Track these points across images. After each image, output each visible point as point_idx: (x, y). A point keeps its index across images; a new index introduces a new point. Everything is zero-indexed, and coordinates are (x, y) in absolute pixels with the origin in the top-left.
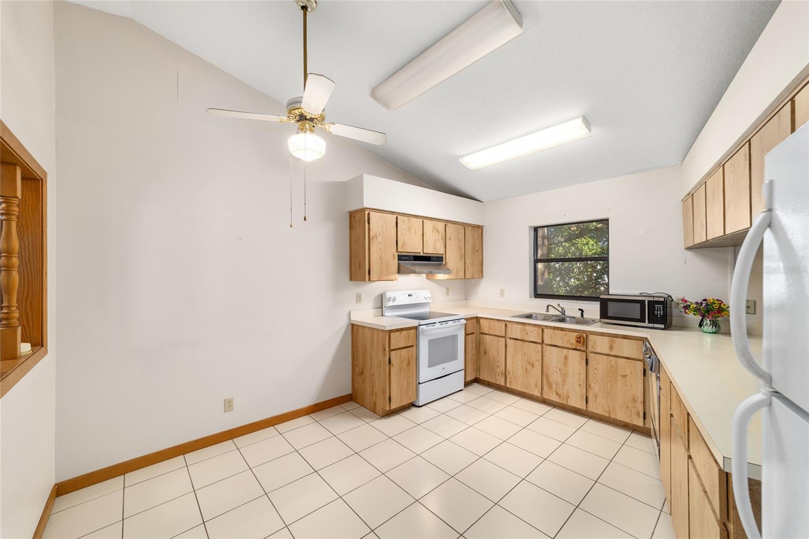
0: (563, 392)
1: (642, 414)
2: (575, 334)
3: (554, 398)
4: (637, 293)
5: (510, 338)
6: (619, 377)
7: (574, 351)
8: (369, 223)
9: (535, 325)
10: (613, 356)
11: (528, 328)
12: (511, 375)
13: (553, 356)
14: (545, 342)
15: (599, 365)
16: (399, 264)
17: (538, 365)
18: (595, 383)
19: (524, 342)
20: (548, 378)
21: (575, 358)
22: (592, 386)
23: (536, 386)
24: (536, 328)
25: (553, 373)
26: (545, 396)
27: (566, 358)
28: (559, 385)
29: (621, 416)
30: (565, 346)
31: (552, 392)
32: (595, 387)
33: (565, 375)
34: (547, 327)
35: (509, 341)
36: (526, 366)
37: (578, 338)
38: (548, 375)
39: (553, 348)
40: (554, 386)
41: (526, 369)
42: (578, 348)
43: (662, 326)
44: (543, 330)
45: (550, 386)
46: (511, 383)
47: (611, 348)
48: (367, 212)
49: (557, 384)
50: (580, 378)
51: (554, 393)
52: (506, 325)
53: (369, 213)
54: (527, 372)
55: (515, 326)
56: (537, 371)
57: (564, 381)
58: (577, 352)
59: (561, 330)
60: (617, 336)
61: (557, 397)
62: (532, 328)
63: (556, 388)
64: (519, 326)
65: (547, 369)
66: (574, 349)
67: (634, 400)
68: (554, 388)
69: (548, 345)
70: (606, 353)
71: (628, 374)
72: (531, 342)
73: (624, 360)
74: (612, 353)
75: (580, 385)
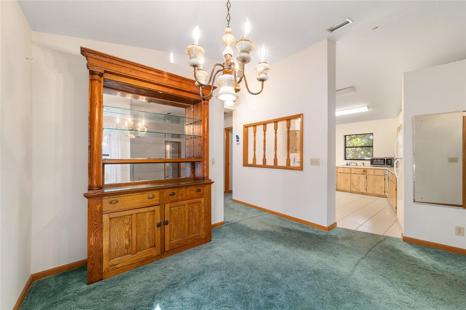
0: (358, 188)
1: (384, 191)
2: (362, 170)
3: (355, 190)
5: (339, 173)
6: (377, 181)
9: (348, 168)
10: (375, 175)
11: (346, 169)
12: (339, 185)
13: (355, 177)
14: (352, 173)
15: (371, 178)
17: (349, 180)
19: (344, 173)
20: (353, 185)
21: (363, 177)
23: (349, 187)
25: (355, 182)
26: (352, 190)
27: (359, 177)
29: (378, 193)
30: (359, 173)
32: (369, 185)
33: (359, 183)
34: (352, 168)
35: (338, 173)
36: (345, 181)
37: (364, 171)
38: (353, 183)
39: (355, 174)
40: (355, 186)
43: (390, 166)
44: (351, 169)
45: (354, 187)
46: (339, 187)
47: (374, 173)
49: (356, 186)
50: (364, 183)
51: (355, 188)
52: (337, 168)
54: (345, 183)
55: (340, 168)
56: (349, 182)
57: (359, 185)
58: (363, 175)
59: (358, 169)
60: (376, 170)
62: (347, 169)
64: (342, 168)
65: (353, 181)
67: (382, 188)
68: (355, 187)
69: (353, 174)
70: (373, 174)
71: (380, 180)
72: (347, 173)
73: (378, 176)
74: (375, 174)
75: (364, 185)
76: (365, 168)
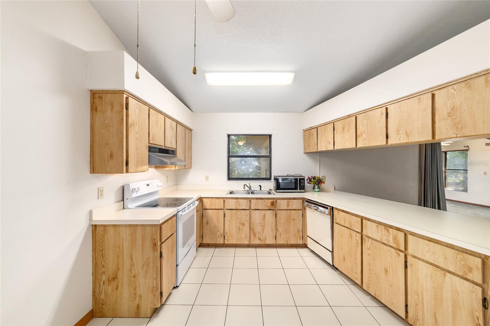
0: (263, 237)
1: (302, 237)
2: (270, 201)
3: (257, 242)
4: (285, 175)
5: (227, 209)
6: (292, 221)
7: (269, 211)
8: (127, 109)
10: (288, 210)
11: (240, 201)
12: (228, 234)
13: (257, 216)
14: (252, 208)
15: (282, 215)
16: (149, 155)
17: (247, 224)
18: (280, 227)
19: (237, 211)
20: (253, 232)
21: (269, 214)
22: (278, 229)
23: (246, 237)
24: (246, 200)
25: (257, 227)
26: (252, 243)
27: (264, 216)
28: (260, 233)
29: (293, 242)
30: (264, 208)
31: (256, 239)
32: (280, 229)
33: (263, 226)
34: (252, 198)
35: (226, 212)
36: (239, 226)
37: (272, 203)
38: (254, 229)
39: (256, 211)
40: (257, 235)
41: (239, 228)
42: (271, 209)
44: (250, 201)
45: (255, 235)
46: (228, 240)
47: (288, 205)
48: (125, 96)
49: (259, 233)
50: (272, 226)
51: (257, 239)
52: (224, 201)
53: (127, 98)
54: (239, 230)
55: (231, 200)
56: (246, 229)
57: (263, 230)
58: (271, 211)
59: (261, 199)
60: (290, 199)
61: (259, 241)
62: (243, 201)
63: (259, 235)
64: (234, 200)
65: (253, 225)
66: (268, 210)
67: (298, 231)
68: (257, 236)
69: (253, 210)
70: (286, 209)
71: (296, 218)
72: (243, 209)
73: (294, 211)
74: (289, 208)
75: (272, 230)
76: (274, 198)
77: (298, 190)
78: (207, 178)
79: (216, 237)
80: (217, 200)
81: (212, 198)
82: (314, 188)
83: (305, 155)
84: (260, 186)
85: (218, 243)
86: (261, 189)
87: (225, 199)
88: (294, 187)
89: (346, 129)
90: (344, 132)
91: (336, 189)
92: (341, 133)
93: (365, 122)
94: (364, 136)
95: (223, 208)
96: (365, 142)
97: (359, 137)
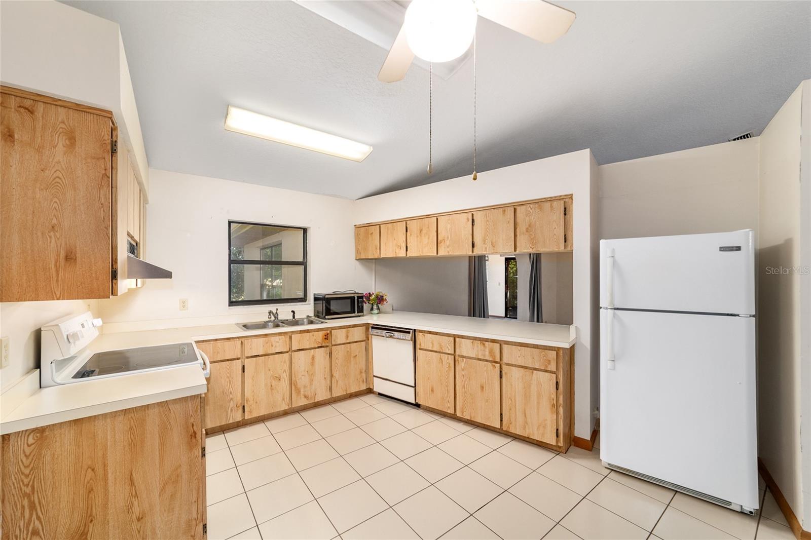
0: (311, 392)
1: (365, 380)
2: (321, 334)
3: (303, 402)
4: (331, 292)
5: (247, 358)
6: (352, 359)
7: (320, 349)
9: (280, 334)
10: (347, 343)
11: (273, 339)
12: (251, 402)
13: (301, 360)
14: (293, 349)
15: (339, 352)
17: (285, 377)
18: (337, 371)
19: (267, 357)
20: (296, 387)
21: (320, 355)
22: (334, 375)
23: (283, 399)
24: (283, 337)
25: (301, 378)
26: (294, 405)
27: (313, 358)
28: (307, 387)
29: (353, 389)
30: (312, 346)
31: (301, 398)
32: (336, 374)
33: (311, 375)
34: (293, 332)
35: (248, 362)
36: (271, 383)
37: (326, 336)
38: (296, 382)
39: (300, 352)
40: (302, 391)
41: (271, 386)
42: (323, 345)
44: (291, 338)
45: (298, 391)
46: (250, 412)
47: (347, 337)
49: (305, 387)
50: (325, 372)
51: (303, 397)
52: (242, 343)
54: (272, 389)
55: (255, 340)
56: (285, 383)
57: (311, 381)
58: (323, 349)
59: (308, 332)
60: (349, 327)
61: (306, 399)
62: (277, 338)
63: (304, 391)
64: (262, 340)
65: (295, 377)
66: (319, 347)
67: (361, 372)
68: (302, 393)
69: (295, 351)
70: (344, 342)
71: (357, 354)
72: (277, 353)
73: (355, 344)
74: (348, 341)
75: (325, 378)
76: (327, 329)
77: (356, 314)
78: (184, 304)
79: (227, 412)
80: (227, 343)
81: (216, 340)
82: (372, 309)
83: (357, 262)
84: (293, 312)
85: (231, 421)
86: (294, 317)
87: (243, 340)
88: (349, 310)
89: (424, 231)
90: (421, 236)
91: (394, 309)
92: (417, 237)
93: (449, 226)
94: (448, 243)
95: (239, 356)
96: (448, 249)
97: (442, 244)
